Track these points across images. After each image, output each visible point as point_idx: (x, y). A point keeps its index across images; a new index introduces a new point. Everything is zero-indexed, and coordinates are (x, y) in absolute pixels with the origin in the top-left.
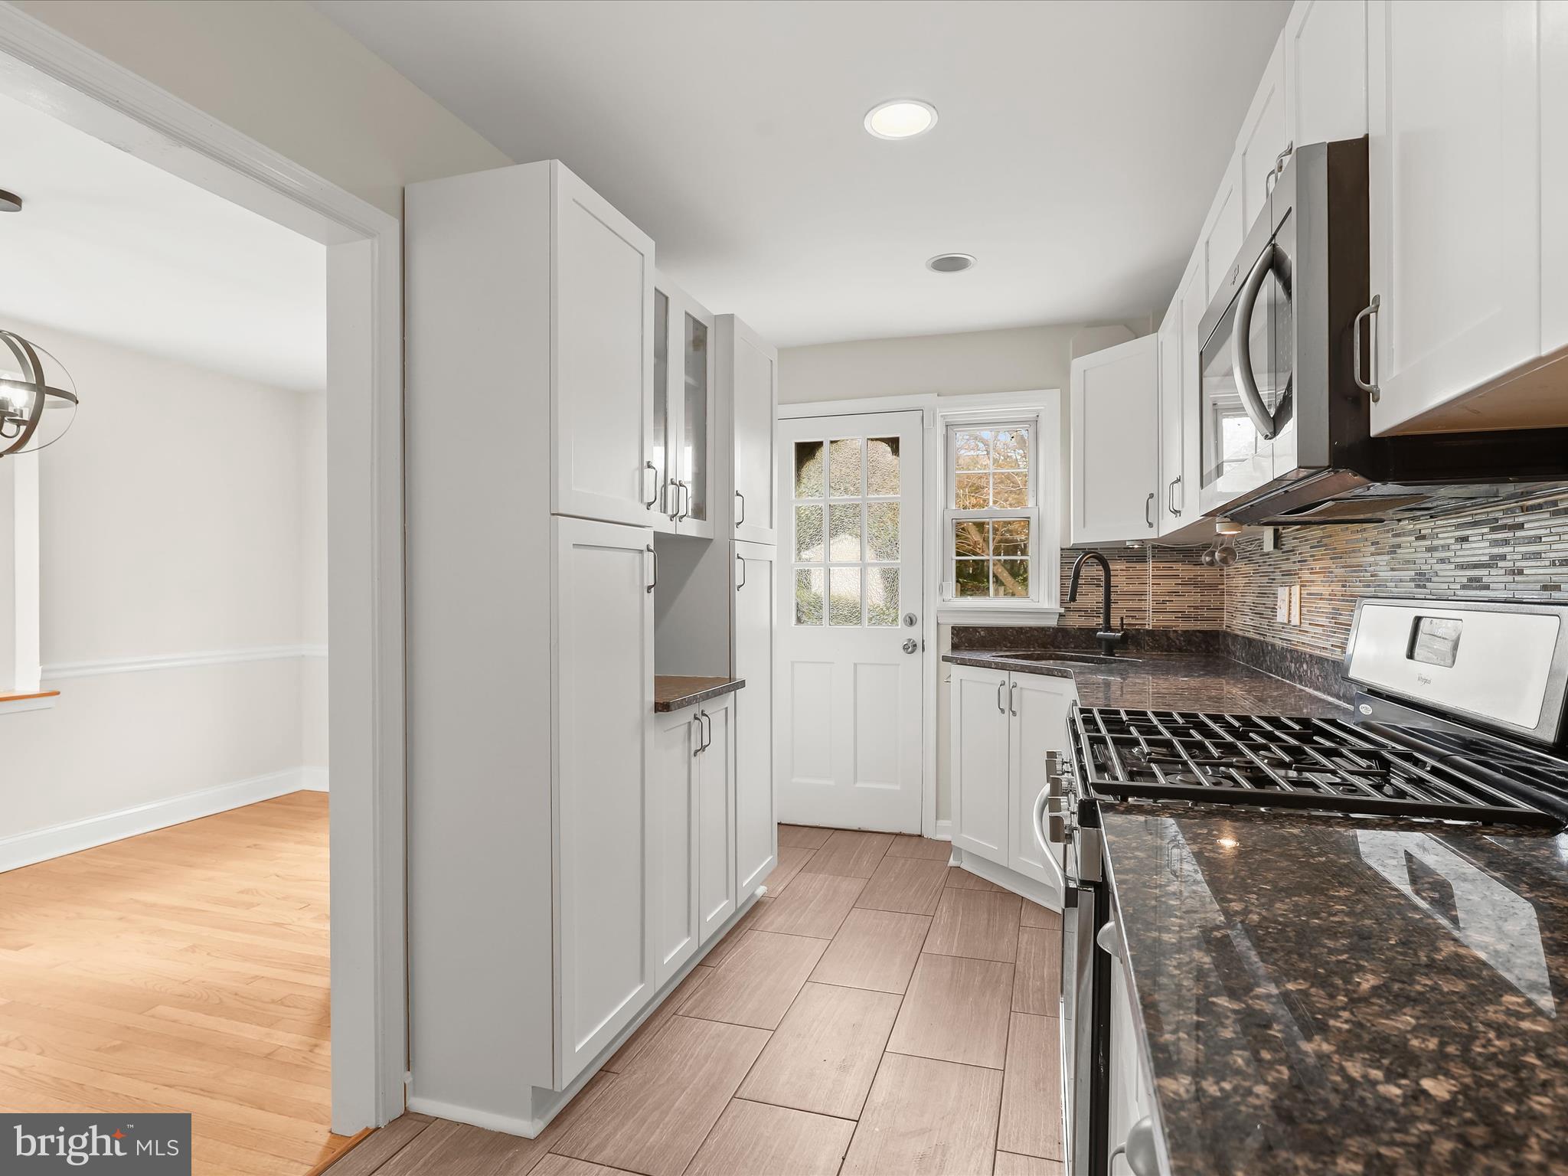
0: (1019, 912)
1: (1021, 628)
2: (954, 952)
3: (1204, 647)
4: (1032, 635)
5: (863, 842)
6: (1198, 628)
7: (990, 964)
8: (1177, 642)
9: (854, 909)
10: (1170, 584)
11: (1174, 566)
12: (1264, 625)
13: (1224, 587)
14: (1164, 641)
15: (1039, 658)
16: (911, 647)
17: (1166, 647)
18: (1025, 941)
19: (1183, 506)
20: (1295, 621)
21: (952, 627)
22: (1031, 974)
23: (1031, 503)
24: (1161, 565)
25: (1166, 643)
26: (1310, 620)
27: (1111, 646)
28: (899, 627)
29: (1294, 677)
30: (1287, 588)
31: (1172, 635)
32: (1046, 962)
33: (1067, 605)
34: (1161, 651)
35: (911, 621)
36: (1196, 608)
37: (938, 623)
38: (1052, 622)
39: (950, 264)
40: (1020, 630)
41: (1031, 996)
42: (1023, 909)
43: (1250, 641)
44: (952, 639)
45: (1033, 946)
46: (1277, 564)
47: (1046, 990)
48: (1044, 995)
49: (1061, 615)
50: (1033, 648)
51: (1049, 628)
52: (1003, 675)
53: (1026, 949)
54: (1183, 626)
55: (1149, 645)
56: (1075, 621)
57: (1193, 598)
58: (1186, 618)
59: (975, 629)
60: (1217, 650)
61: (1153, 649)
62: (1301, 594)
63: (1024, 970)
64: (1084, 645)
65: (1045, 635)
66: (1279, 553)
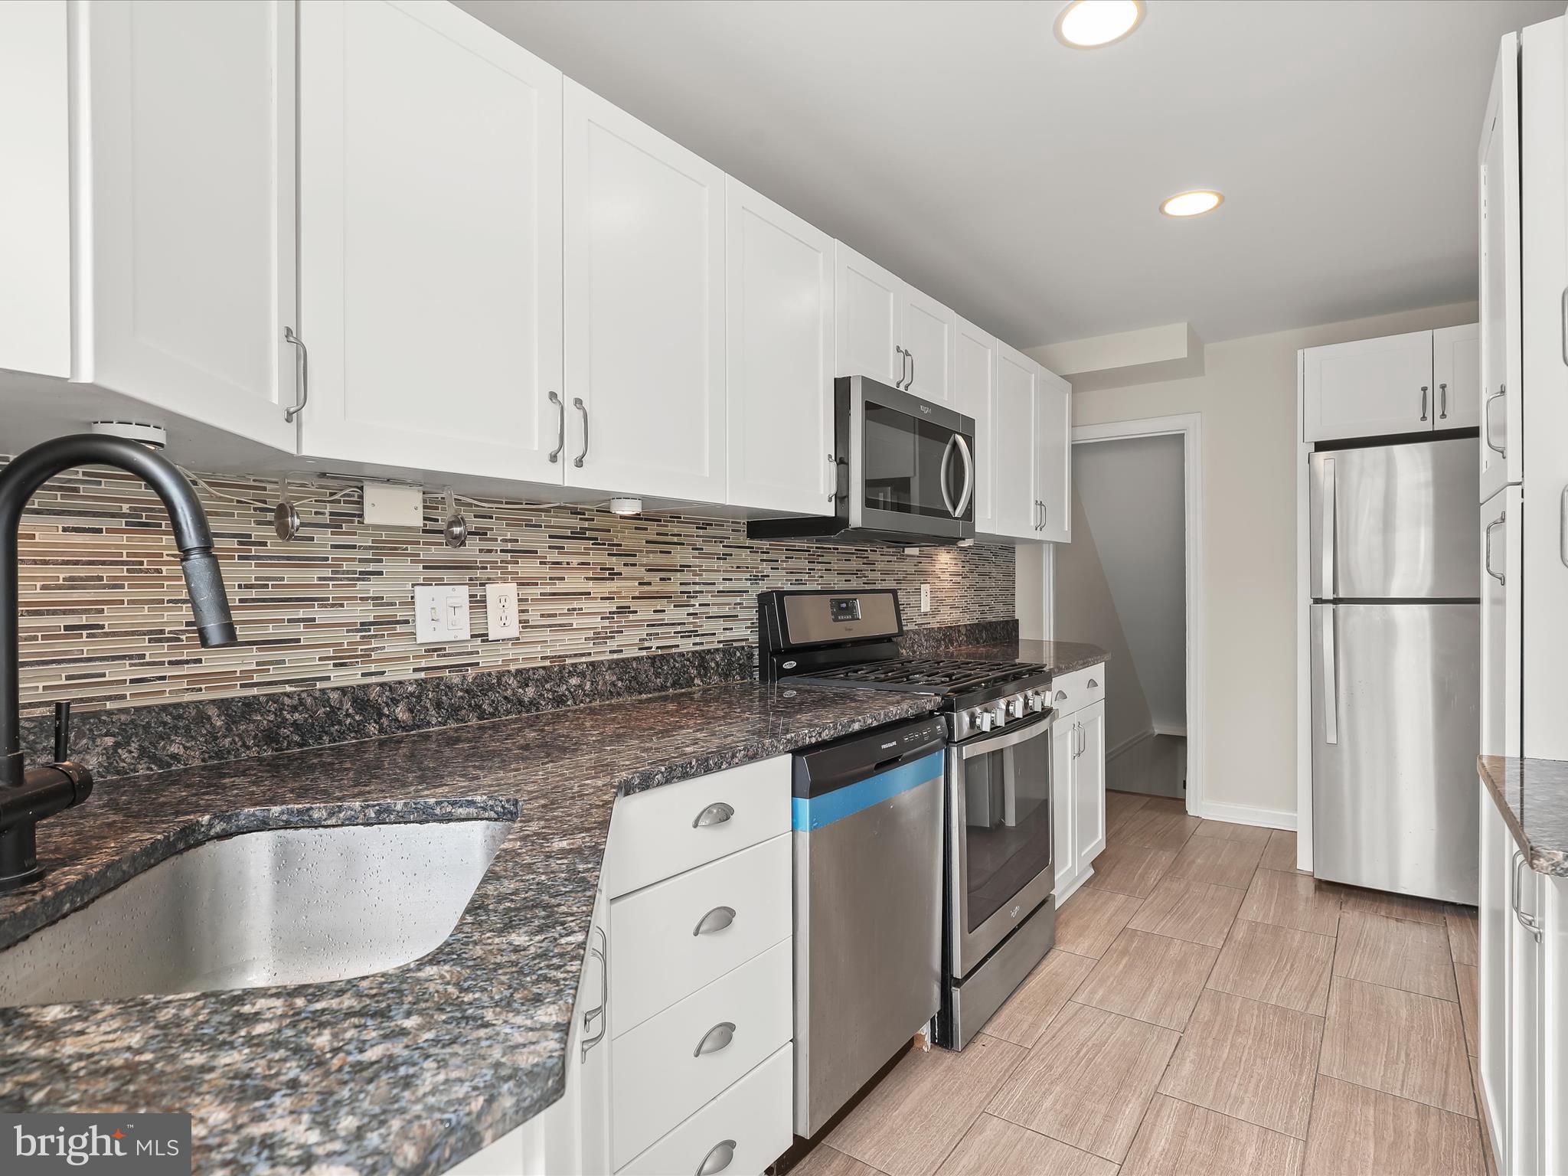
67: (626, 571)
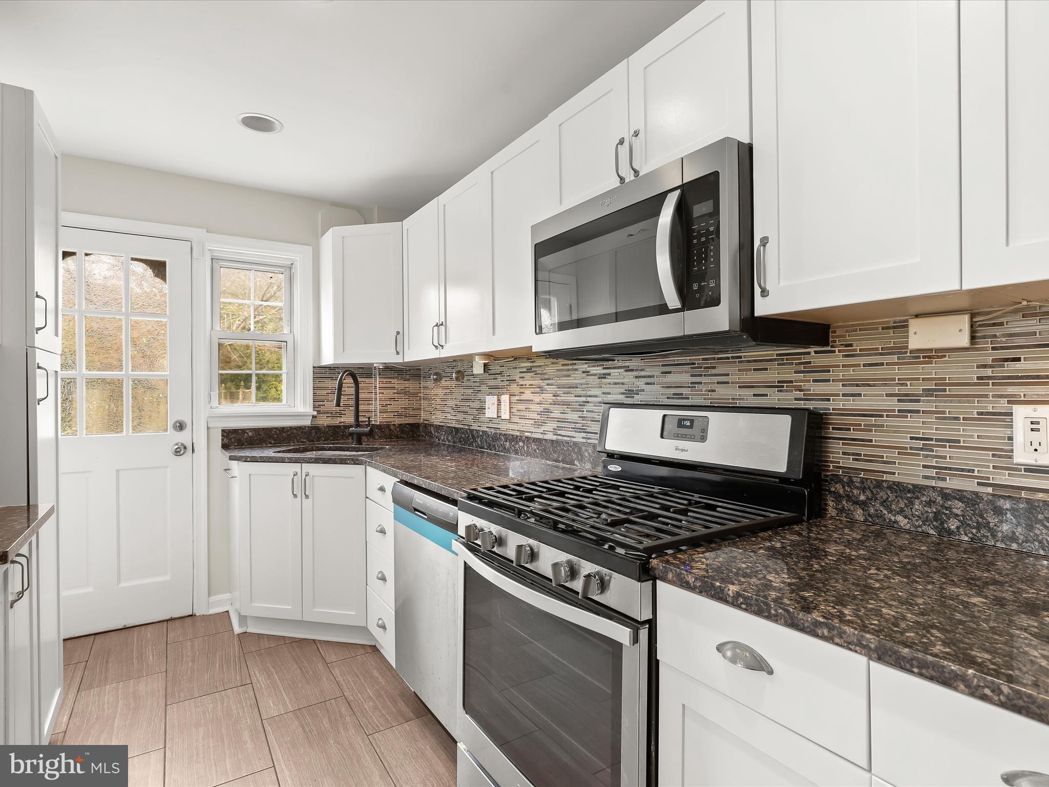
0: (318, 653)
1: (283, 428)
2: (291, 708)
3: (411, 434)
4: (292, 433)
5: (135, 637)
6: (407, 422)
7: (325, 704)
8: (396, 432)
9: (168, 707)
10: (389, 393)
11: (393, 381)
12: (470, 419)
13: (422, 395)
14: (387, 432)
15: (305, 450)
16: (180, 451)
17: (388, 436)
18: (339, 674)
19: (446, 343)
20: (505, 415)
21: (223, 431)
22: (361, 698)
23: (286, 331)
24: (385, 380)
25: (389, 433)
26: (520, 416)
27: (359, 438)
28: (168, 433)
29: (509, 451)
30: (496, 396)
31: (392, 428)
32: (365, 684)
33: (318, 409)
34: (386, 439)
35: (180, 426)
36: (405, 408)
37: (208, 427)
38: (307, 422)
39: (257, 123)
40: (282, 430)
41: (373, 716)
42: (321, 650)
43: (457, 430)
44: (222, 440)
45: (347, 675)
46: (483, 382)
47: (380, 706)
48: (381, 711)
49: (314, 417)
50: (294, 443)
51: (305, 427)
52: (296, 467)
53: (344, 680)
54: (398, 421)
55: (378, 435)
56: (324, 421)
57: (403, 402)
58: (400, 415)
59: (244, 431)
60: (419, 436)
61: (380, 437)
62: (510, 400)
63: (354, 698)
64: (332, 438)
65: (302, 432)
66: (487, 375)
67: (549, 388)
